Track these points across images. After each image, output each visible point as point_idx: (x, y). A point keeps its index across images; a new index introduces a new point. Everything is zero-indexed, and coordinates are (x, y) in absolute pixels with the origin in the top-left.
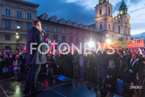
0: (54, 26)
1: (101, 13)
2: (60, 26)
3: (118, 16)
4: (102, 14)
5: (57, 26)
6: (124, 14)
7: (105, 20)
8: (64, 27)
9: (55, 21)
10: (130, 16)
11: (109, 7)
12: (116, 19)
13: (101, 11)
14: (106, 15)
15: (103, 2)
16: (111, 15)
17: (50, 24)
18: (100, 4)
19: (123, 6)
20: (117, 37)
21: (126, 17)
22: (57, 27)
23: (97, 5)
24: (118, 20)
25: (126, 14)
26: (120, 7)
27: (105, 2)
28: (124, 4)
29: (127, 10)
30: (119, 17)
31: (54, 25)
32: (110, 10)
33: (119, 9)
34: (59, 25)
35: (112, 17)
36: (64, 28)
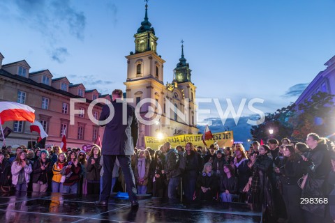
0: (18, 87)
1: (139, 73)
2: (37, 88)
3: (173, 84)
4: (142, 75)
5: (28, 87)
6: (185, 80)
7: (148, 87)
8: (48, 93)
9: (22, 75)
10: (196, 88)
11: (156, 62)
12: (170, 89)
13: (139, 67)
14: (150, 77)
15: (146, 51)
16: (160, 79)
17: (8, 79)
18: (137, 52)
19: (183, 66)
20: (172, 129)
21: (188, 87)
22: (28, 90)
23: (132, 53)
24: (174, 91)
25: (187, 81)
26: (178, 67)
27: (150, 49)
28: (185, 60)
29: (190, 75)
30: (176, 86)
31: (21, 85)
32: (160, 68)
33: (175, 69)
34: (33, 86)
35: (162, 83)
36: (48, 96)
